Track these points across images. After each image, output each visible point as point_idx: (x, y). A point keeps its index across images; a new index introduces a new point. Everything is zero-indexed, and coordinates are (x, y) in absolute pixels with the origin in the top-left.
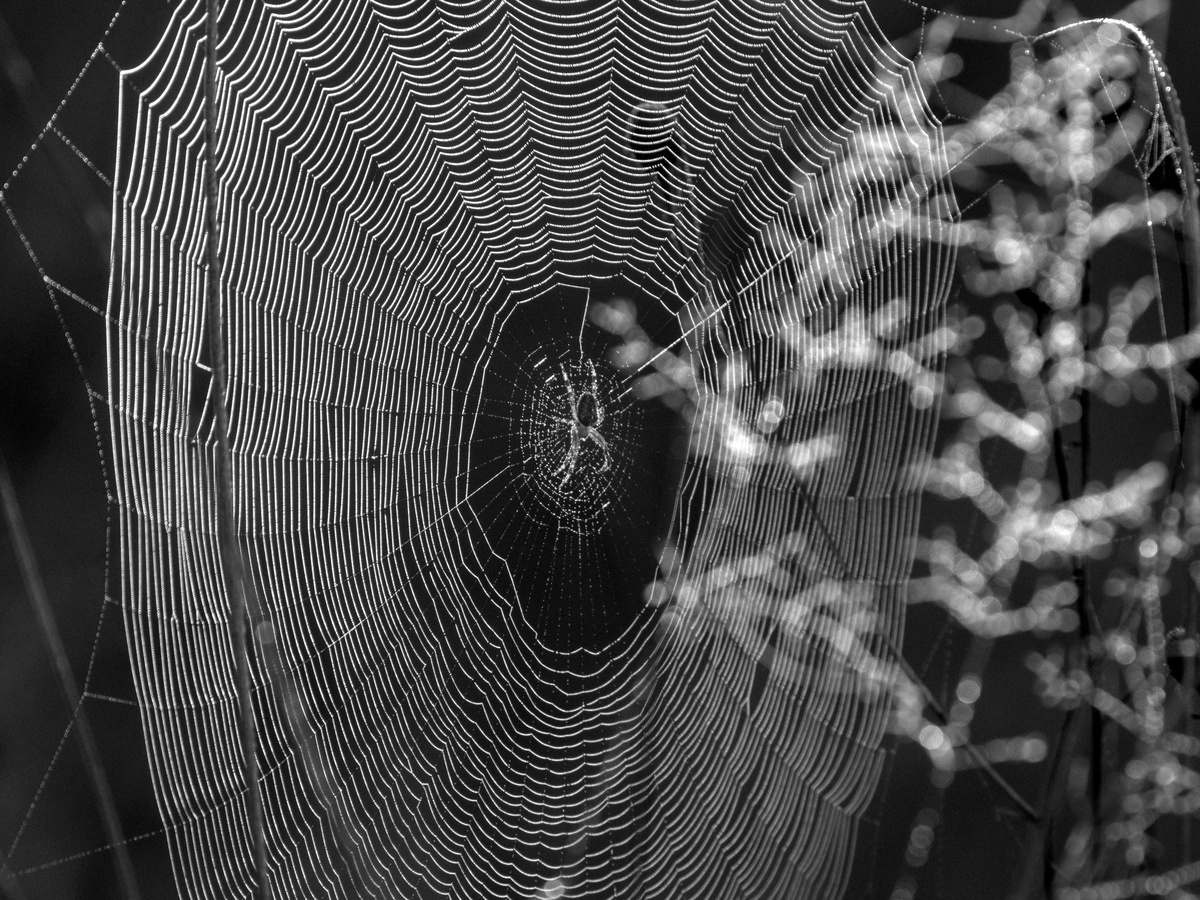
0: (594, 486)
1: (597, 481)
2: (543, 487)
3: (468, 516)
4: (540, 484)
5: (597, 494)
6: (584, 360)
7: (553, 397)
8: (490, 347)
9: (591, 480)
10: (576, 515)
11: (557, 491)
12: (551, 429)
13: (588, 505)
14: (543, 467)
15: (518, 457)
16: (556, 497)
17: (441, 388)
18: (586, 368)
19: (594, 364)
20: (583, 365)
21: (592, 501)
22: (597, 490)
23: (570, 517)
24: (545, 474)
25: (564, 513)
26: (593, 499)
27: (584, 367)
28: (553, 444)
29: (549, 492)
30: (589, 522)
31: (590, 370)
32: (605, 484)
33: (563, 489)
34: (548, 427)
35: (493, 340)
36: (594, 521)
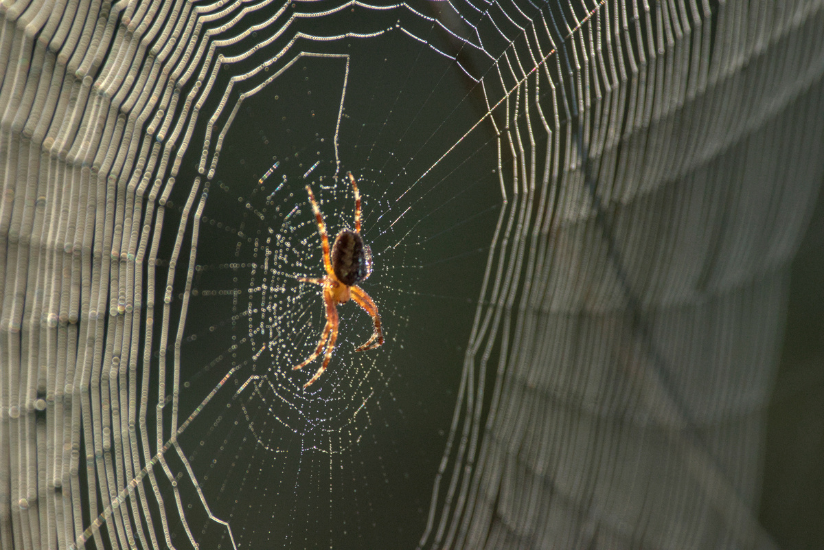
0: (352, 372)
2: (281, 392)
3: (176, 465)
4: (276, 387)
5: (355, 383)
6: (341, 175)
7: (295, 243)
8: (204, 178)
9: (348, 364)
10: (326, 424)
11: (300, 393)
12: (293, 295)
13: (343, 403)
15: (246, 351)
16: (298, 402)
18: (344, 187)
19: (356, 178)
20: (340, 184)
21: (348, 397)
22: (357, 377)
23: (318, 430)
25: (310, 426)
26: (349, 393)
27: (341, 186)
28: (295, 318)
29: (290, 397)
30: (344, 433)
31: (351, 188)
34: (288, 292)
35: (207, 167)
36: (351, 427)
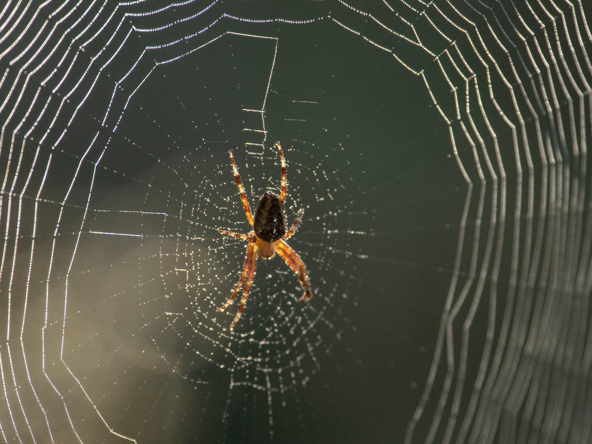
1: (298, 313)
2: (202, 329)
4: (195, 324)
6: (269, 144)
7: (216, 199)
8: (105, 133)
11: (227, 333)
14: (201, 300)
16: (225, 341)
17: (15, 200)
21: (290, 342)
22: (299, 326)
24: (203, 310)
25: (240, 363)
26: (290, 339)
28: (218, 266)
29: (214, 335)
30: (286, 373)
32: (312, 316)
33: (238, 329)
34: (209, 242)
